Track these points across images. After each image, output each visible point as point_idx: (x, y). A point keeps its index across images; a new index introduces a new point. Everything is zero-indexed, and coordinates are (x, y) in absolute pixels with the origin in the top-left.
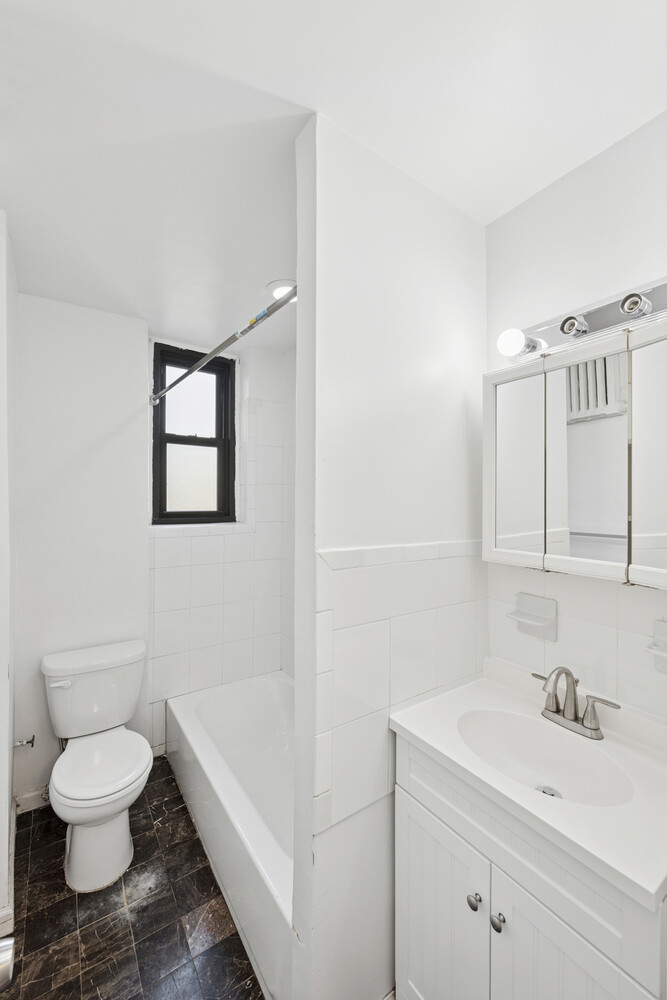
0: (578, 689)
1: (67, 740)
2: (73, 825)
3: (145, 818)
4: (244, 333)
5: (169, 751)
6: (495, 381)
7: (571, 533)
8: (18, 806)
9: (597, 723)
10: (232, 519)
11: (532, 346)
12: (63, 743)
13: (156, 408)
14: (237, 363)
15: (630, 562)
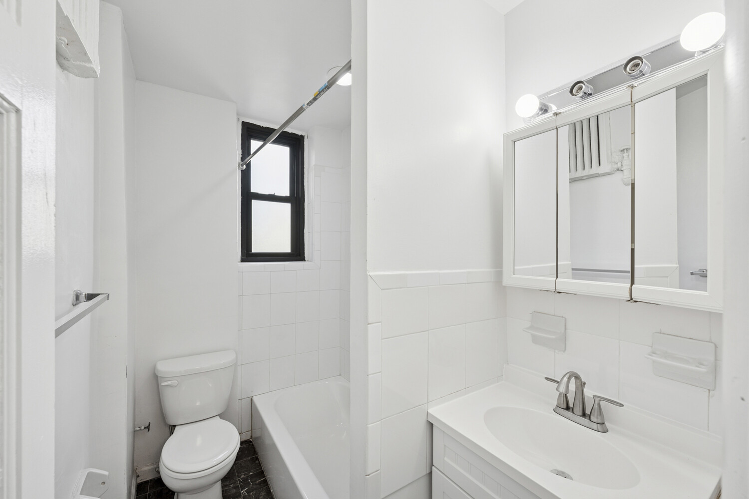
0: (585, 390)
1: (175, 426)
2: (178, 493)
3: (235, 488)
4: (310, 104)
5: (253, 437)
6: (514, 138)
7: (573, 269)
8: (138, 476)
9: (603, 418)
10: (303, 259)
11: (544, 110)
12: (172, 428)
13: (243, 172)
14: (306, 138)
15: (632, 283)
